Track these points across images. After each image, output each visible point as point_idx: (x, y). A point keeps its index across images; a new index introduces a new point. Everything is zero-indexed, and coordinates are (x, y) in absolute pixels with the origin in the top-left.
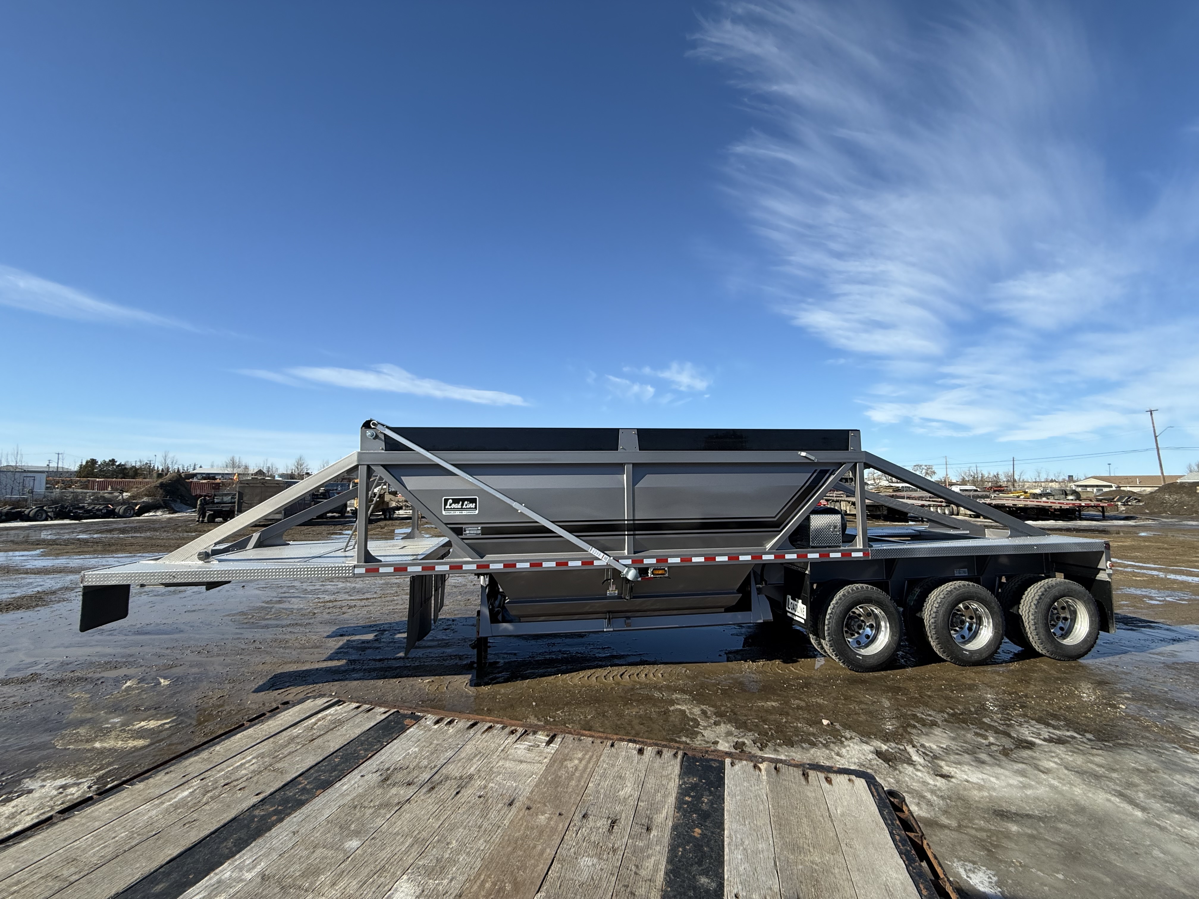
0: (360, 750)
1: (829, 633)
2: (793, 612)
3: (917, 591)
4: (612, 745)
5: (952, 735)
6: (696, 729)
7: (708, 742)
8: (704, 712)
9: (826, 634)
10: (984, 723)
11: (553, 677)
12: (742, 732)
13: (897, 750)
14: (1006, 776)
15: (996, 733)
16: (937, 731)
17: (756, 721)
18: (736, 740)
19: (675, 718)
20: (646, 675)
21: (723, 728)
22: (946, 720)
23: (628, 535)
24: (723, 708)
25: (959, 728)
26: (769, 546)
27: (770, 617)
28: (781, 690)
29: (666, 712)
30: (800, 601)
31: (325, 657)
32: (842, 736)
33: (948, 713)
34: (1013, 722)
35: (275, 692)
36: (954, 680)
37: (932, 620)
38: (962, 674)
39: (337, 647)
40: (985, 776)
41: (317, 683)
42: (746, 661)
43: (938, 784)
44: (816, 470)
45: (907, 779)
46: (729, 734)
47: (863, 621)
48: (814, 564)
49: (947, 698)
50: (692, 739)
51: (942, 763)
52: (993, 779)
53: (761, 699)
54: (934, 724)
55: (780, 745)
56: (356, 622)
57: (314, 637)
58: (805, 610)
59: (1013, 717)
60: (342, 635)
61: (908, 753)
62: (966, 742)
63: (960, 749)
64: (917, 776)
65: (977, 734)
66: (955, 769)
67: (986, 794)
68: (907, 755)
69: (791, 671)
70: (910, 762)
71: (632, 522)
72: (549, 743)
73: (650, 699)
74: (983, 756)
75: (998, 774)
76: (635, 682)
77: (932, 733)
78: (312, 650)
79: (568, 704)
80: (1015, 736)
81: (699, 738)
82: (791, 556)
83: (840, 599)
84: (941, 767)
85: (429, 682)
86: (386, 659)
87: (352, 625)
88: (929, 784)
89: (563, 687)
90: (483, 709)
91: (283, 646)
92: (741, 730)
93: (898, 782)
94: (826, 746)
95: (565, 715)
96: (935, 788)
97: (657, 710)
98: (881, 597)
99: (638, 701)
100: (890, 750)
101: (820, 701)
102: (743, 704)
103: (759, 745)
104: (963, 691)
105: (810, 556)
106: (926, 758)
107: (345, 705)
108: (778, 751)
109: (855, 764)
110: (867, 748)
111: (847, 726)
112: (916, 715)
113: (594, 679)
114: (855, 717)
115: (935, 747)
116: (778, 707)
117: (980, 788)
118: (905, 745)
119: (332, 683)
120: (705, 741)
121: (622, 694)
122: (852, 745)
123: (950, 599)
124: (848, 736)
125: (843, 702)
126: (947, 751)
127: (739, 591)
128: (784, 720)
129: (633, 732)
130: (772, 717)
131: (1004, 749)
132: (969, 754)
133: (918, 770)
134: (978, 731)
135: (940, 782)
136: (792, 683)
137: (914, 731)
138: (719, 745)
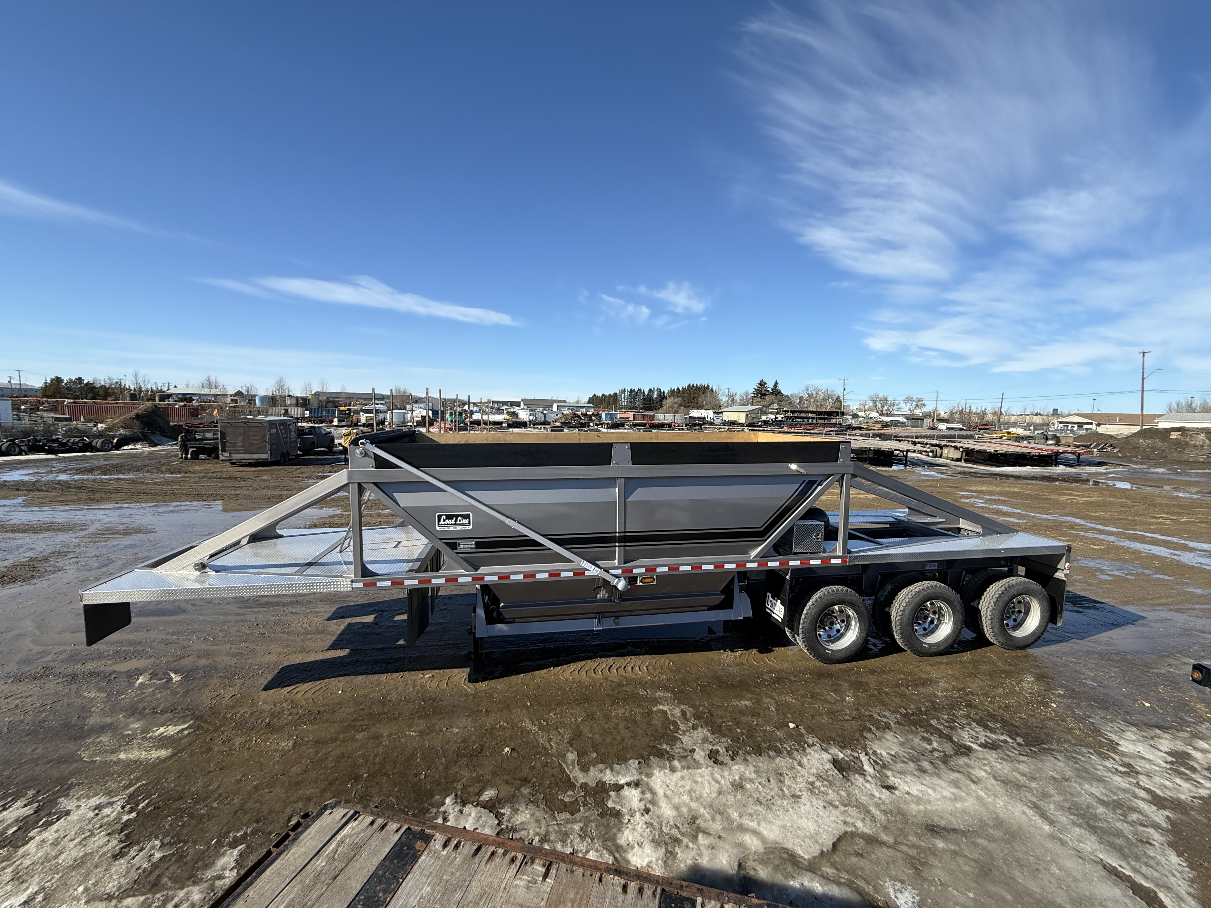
0: (380, 891)
1: (803, 632)
2: (772, 609)
3: (889, 587)
4: (600, 880)
5: (902, 740)
6: (676, 734)
7: (685, 750)
8: (684, 713)
9: (800, 632)
10: (931, 725)
11: (546, 671)
12: (717, 738)
13: (851, 758)
14: (942, 788)
15: (940, 737)
16: (889, 735)
17: (730, 723)
18: (711, 747)
19: (658, 720)
20: (632, 668)
21: (701, 733)
22: (898, 723)
23: (618, 546)
24: (701, 708)
25: (908, 731)
26: (753, 554)
27: (750, 614)
28: (755, 687)
29: (650, 713)
30: (779, 601)
31: (329, 644)
32: (805, 742)
33: (901, 714)
34: (956, 724)
35: (284, 689)
36: (911, 674)
37: (898, 618)
38: (919, 666)
39: (339, 632)
40: (924, 788)
41: (323, 679)
42: (725, 651)
43: (883, 797)
44: (804, 481)
45: (857, 792)
46: (705, 740)
47: (835, 617)
48: (795, 571)
49: (902, 696)
50: (672, 746)
51: (889, 773)
52: (930, 791)
53: (736, 697)
54: (888, 727)
55: (749, 754)
56: (355, 599)
57: (316, 620)
58: (783, 610)
59: (957, 718)
60: (342, 617)
61: (861, 761)
62: (912, 748)
63: (906, 756)
64: (865, 787)
65: (923, 739)
66: (899, 780)
67: (922, 808)
68: (860, 764)
69: (764, 662)
70: (862, 772)
71: (623, 534)
72: (546, 875)
73: (634, 698)
74: (926, 765)
75: (935, 784)
76: (622, 676)
77: (884, 738)
78: (315, 636)
79: (560, 704)
80: (956, 740)
81: (678, 745)
82: (773, 564)
83: (816, 601)
84: (888, 777)
85: (430, 677)
86: (387, 648)
87: (352, 604)
88: (875, 797)
89: (555, 683)
90: (482, 711)
91: (287, 630)
92: (716, 735)
93: (848, 795)
94: (789, 753)
95: (557, 718)
96: (880, 802)
97: (641, 711)
98: (854, 598)
99: (624, 700)
100: (846, 758)
101: (789, 699)
102: (719, 704)
103: (731, 753)
104: (917, 686)
105: (791, 563)
106: (876, 767)
107: (360, 818)
108: (748, 760)
109: (813, 775)
110: (826, 756)
111: (811, 730)
112: (872, 716)
113: (584, 673)
114: (818, 718)
115: (884, 754)
116: (751, 706)
117: (919, 800)
118: (860, 751)
119: (337, 679)
120: (683, 748)
121: (610, 692)
122: (812, 752)
123: (917, 599)
124: (810, 742)
125: (810, 700)
126: (895, 757)
127: (723, 592)
128: (755, 723)
129: (619, 738)
130: (745, 719)
131: (945, 755)
132: (913, 762)
133: (868, 781)
134: (925, 734)
135: (885, 795)
136: (765, 677)
137: (869, 735)
138: (695, 754)
